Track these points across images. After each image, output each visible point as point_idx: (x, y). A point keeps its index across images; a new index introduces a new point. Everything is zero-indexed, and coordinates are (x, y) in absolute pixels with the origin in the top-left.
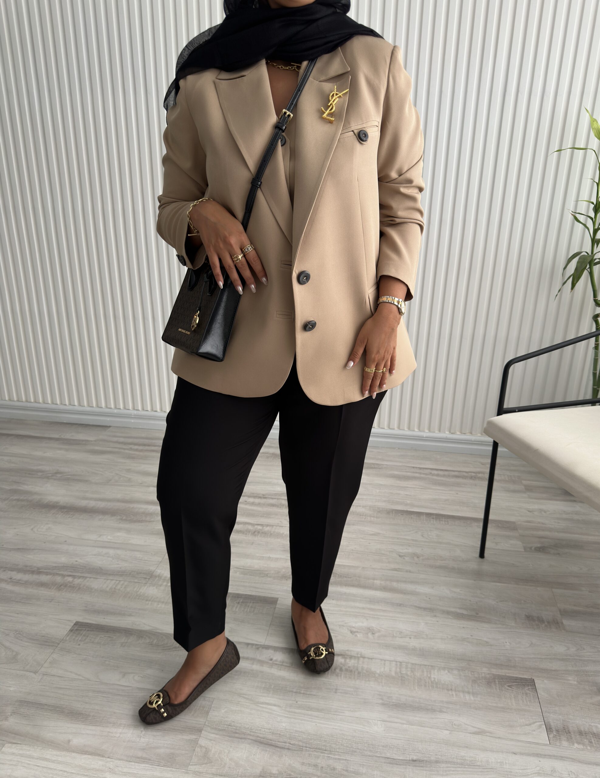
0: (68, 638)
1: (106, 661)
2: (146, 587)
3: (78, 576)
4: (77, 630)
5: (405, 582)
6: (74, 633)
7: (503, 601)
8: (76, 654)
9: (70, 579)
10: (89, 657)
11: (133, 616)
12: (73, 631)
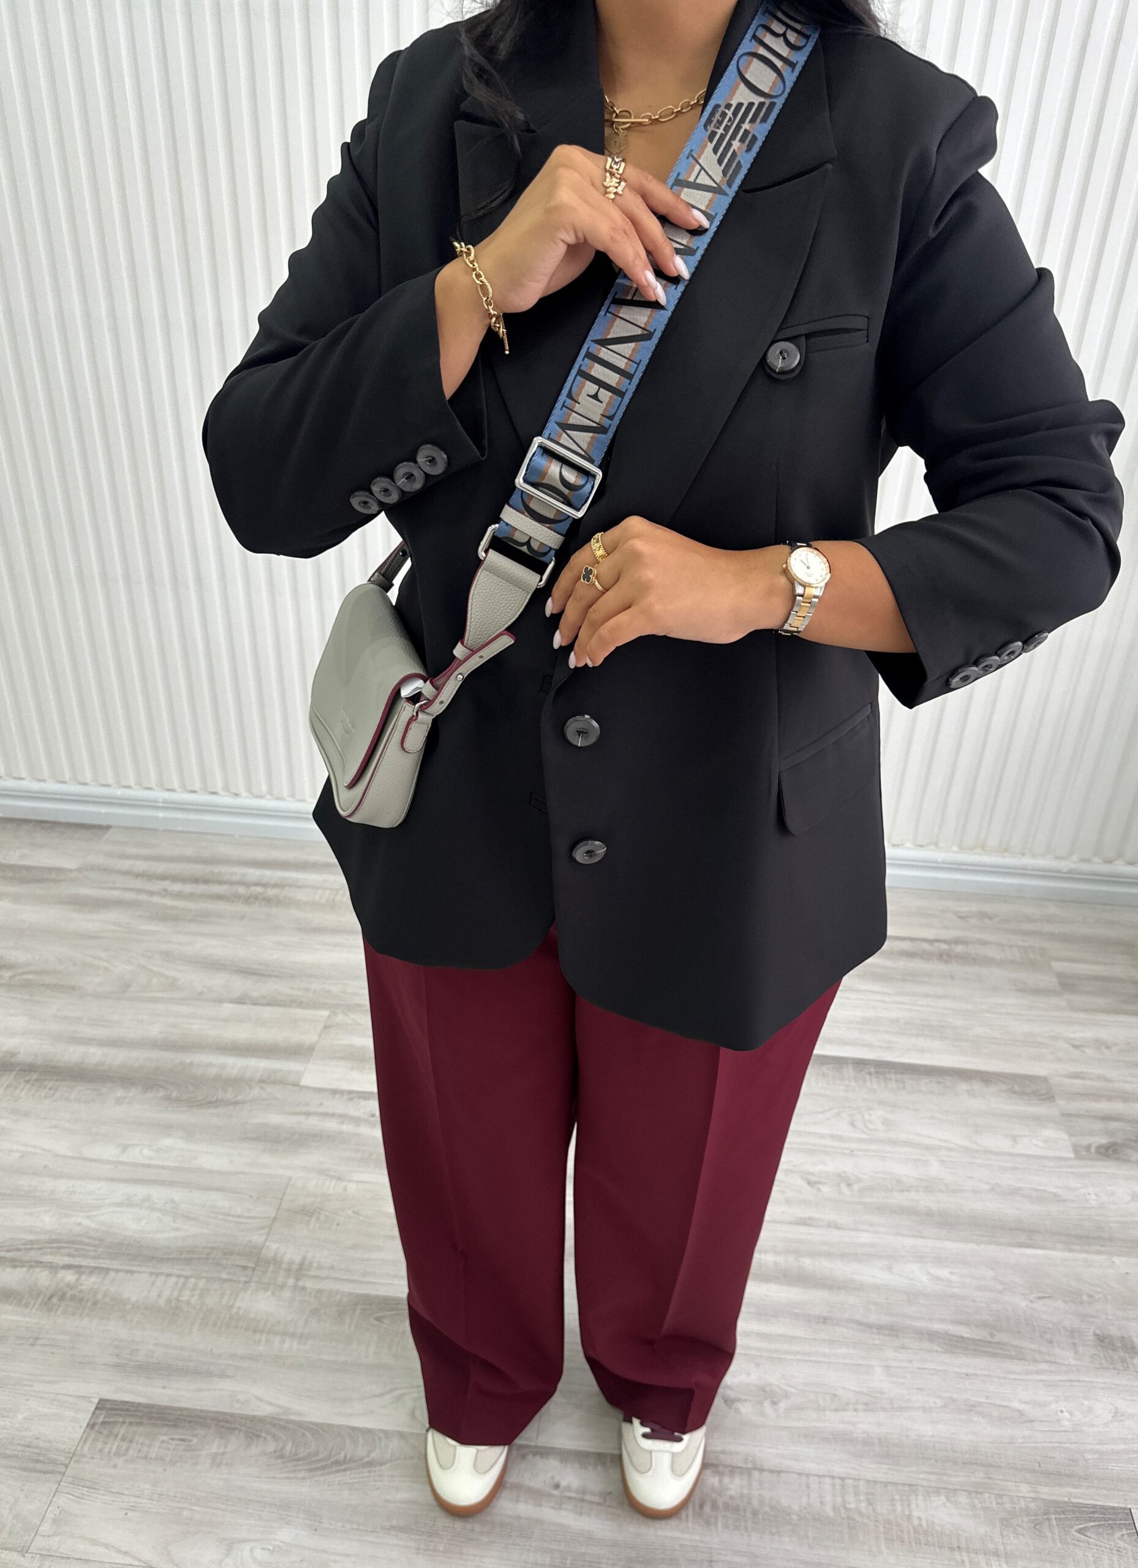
0: (86, 1449)
1: (182, 1508)
2: (249, 1292)
3: (88, 1267)
4: (103, 1423)
5: (828, 1255)
6: (99, 1432)
7: (1044, 1297)
8: (112, 1492)
9: (69, 1277)
10: (143, 1501)
11: (228, 1376)
12: (96, 1428)
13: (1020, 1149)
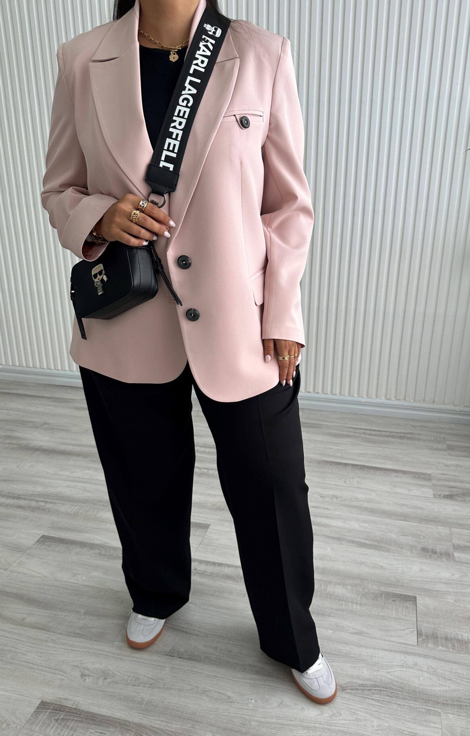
0: (34, 547)
1: (61, 564)
3: (50, 502)
4: (42, 541)
6: (40, 543)
7: (405, 535)
8: (40, 558)
9: (43, 504)
10: (49, 561)
11: (89, 533)
12: (40, 542)
13: (411, 493)
